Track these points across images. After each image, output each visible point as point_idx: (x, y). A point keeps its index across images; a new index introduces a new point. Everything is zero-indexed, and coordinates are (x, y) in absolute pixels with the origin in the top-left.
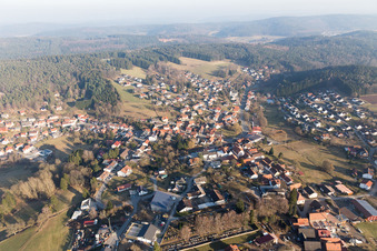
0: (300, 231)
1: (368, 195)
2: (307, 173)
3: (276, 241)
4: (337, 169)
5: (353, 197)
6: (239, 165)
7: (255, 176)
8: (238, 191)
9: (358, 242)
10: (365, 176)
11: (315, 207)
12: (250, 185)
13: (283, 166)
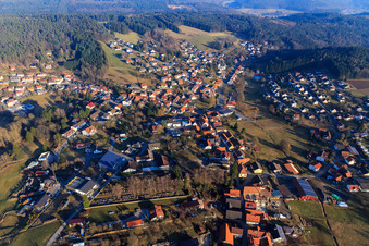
0: (228, 200)
1: (312, 177)
2: (263, 150)
3: (202, 207)
4: (294, 148)
5: (298, 177)
6: (198, 136)
7: (209, 147)
8: (186, 159)
9: (281, 216)
10: (318, 158)
11: (254, 181)
12: (199, 156)
13: (241, 142)
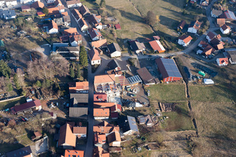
0: (72, 96)
1: (181, 53)
2: (126, 27)
4: (164, 20)
5: (163, 56)
6: (41, 16)
7: (54, 30)
8: (22, 49)
9: (138, 105)
10: (190, 30)
11: (110, 67)
12: (40, 43)
13: (98, 19)
